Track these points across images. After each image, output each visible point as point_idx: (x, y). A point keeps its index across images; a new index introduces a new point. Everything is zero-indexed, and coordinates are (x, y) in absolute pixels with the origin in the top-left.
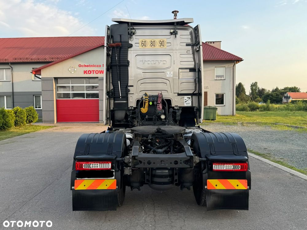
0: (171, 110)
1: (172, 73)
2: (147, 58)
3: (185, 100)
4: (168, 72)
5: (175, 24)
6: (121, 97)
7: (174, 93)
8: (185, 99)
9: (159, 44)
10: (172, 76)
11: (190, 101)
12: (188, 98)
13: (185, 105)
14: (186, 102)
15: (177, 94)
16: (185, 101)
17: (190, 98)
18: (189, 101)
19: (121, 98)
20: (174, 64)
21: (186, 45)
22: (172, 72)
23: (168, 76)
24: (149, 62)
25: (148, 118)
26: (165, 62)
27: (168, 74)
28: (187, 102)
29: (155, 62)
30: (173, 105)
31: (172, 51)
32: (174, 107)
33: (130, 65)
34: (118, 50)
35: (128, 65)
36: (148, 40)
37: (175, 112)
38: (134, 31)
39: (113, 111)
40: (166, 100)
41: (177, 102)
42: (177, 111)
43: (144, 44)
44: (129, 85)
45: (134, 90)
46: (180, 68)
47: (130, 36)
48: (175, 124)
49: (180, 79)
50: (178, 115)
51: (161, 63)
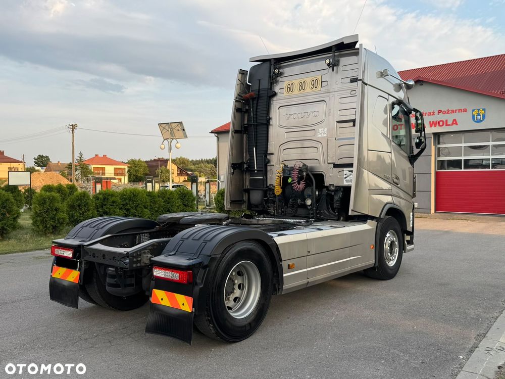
0: (325, 191)
1: (326, 130)
2: (293, 110)
3: (345, 174)
4: (320, 130)
5: (334, 49)
6: (257, 170)
7: (328, 163)
8: (345, 173)
9: (311, 86)
10: (325, 135)
12: (349, 171)
14: (347, 179)
15: (332, 166)
16: (345, 176)
17: (352, 172)
18: (351, 176)
20: (330, 115)
21: (349, 82)
23: (320, 136)
24: (295, 116)
26: (316, 114)
27: (320, 132)
29: (303, 115)
30: (327, 184)
31: (328, 94)
32: (328, 186)
33: (271, 122)
34: (255, 102)
35: (267, 123)
36: (296, 81)
37: (331, 195)
38: (277, 71)
39: (248, 191)
40: (314, 175)
41: (333, 178)
42: (333, 193)
43: (290, 89)
44: (269, 152)
45: (274, 159)
46: (338, 122)
47: (273, 79)
48: (332, 214)
49: (338, 140)
50: (337, 201)
51: (311, 116)
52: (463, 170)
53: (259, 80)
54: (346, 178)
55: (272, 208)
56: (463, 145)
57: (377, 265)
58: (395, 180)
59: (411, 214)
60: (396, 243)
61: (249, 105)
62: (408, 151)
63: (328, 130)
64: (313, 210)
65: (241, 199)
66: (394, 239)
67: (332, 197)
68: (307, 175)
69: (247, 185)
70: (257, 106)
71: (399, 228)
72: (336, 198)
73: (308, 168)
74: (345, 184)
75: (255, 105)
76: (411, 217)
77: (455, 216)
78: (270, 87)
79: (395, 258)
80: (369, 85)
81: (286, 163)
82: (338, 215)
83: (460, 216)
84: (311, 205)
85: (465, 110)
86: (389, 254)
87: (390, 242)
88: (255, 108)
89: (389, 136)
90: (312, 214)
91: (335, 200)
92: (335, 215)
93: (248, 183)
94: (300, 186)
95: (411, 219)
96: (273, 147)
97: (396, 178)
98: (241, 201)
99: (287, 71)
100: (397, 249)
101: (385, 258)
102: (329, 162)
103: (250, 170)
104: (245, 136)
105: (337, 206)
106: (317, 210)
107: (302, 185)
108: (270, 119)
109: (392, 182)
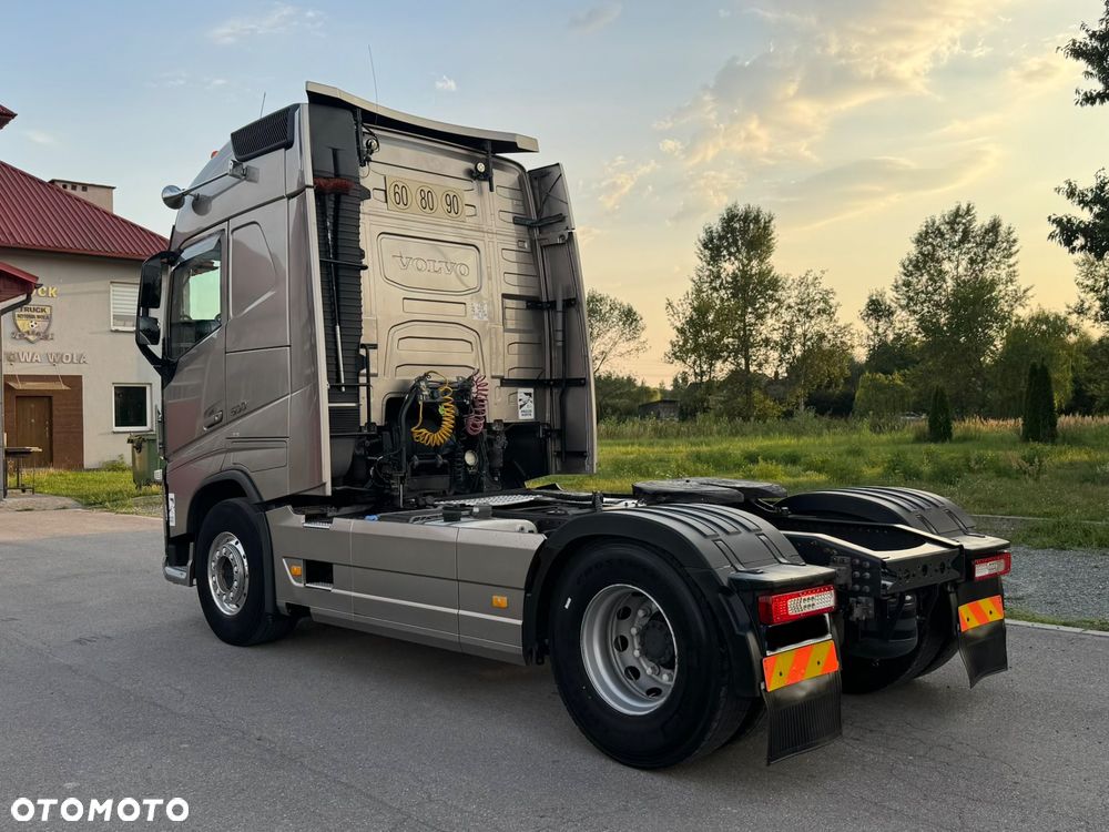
1: (486, 308)
3: (521, 400)
4: (475, 305)
5: (489, 147)
6: (346, 387)
7: (492, 377)
8: (519, 397)
9: (445, 206)
10: (485, 319)
11: (530, 406)
12: (526, 394)
13: (522, 418)
14: (523, 409)
15: (498, 382)
16: (520, 403)
17: (530, 394)
18: (529, 403)
19: (343, 389)
20: (490, 278)
21: (512, 221)
22: (486, 305)
23: (475, 318)
24: (421, 264)
25: (420, 465)
26: (463, 270)
27: (477, 311)
28: (524, 407)
29: (437, 266)
30: (490, 419)
31: (482, 234)
32: (492, 424)
36: (412, 185)
38: (374, 143)
41: (499, 407)
43: (401, 198)
44: (364, 340)
45: (378, 361)
46: (506, 297)
51: (454, 273)
53: (335, 151)
54: (521, 406)
102: (493, 374)
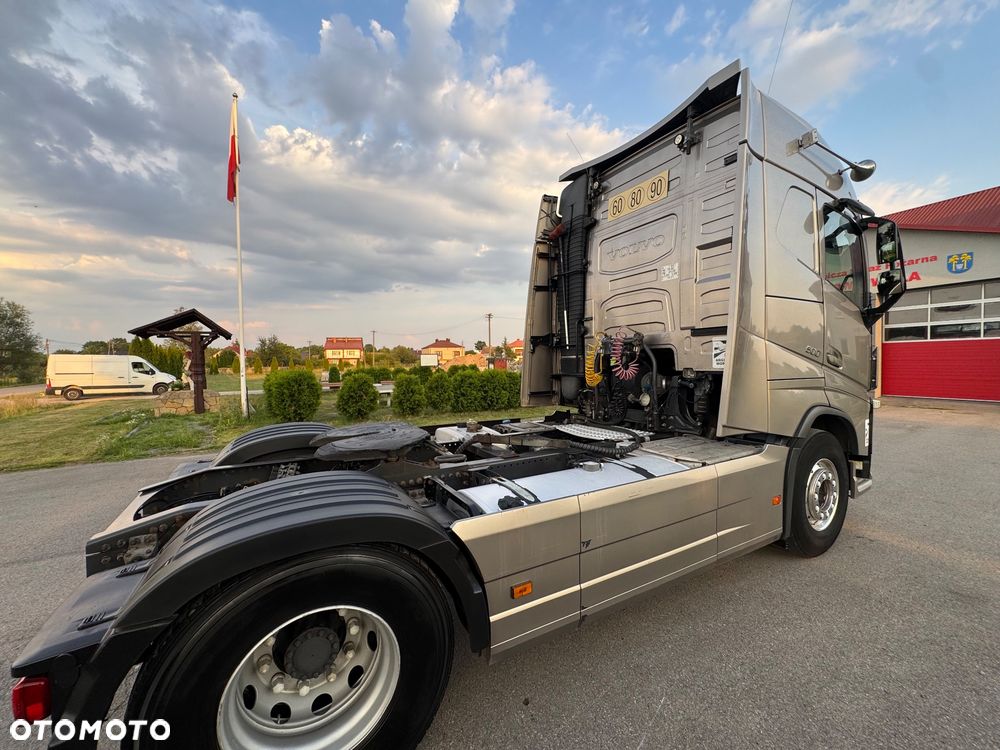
0: (677, 380)
1: (676, 267)
3: (716, 349)
5: (690, 113)
6: (569, 346)
7: (682, 329)
8: (715, 345)
9: (651, 194)
10: (676, 277)
14: (717, 358)
15: (689, 332)
16: (715, 352)
20: (685, 237)
21: (723, 165)
22: (677, 265)
23: (665, 279)
24: (625, 251)
26: (659, 240)
28: (720, 357)
29: (638, 246)
30: (679, 367)
31: (681, 200)
32: (682, 372)
33: (591, 268)
34: (567, 240)
35: (584, 272)
36: (626, 194)
37: (687, 387)
38: (596, 184)
39: (558, 378)
40: (657, 352)
41: (690, 356)
42: (692, 385)
43: (617, 209)
44: (586, 316)
45: (594, 327)
46: (701, 248)
47: (593, 200)
48: (691, 424)
49: (700, 282)
50: (700, 400)
51: (650, 246)
52: (929, 340)
53: (572, 206)
54: (716, 355)
55: (588, 408)
56: (929, 306)
57: (788, 535)
58: (832, 358)
59: (867, 421)
60: (834, 482)
61: (557, 246)
62: (860, 301)
63: (680, 268)
64: (652, 415)
65: (549, 389)
66: (830, 475)
67: (691, 393)
68: (643, 351)
69: (557, 369)
70: (569, 247)
71: (839, 453)
72: (698, 394)
73: (645, 338)
74: (715, 367)
75: (567, 244)
76: (867, 427)
77: (915, 402)
78: (586, 213)
79: (830, 513)
80: (767, 161)
81: (609, 333)
82: (702, 426)
83: (924, 403)
84: (649, 405)
85: (935, 258)
86: (817, 508)
87: (820, 484)
88: (566, 249)
89: (817, 269)
90: (651, 422)
91: (695, 399)
92: (695, 427)
93: (559, 367)
94: (628, 371)
95: (867, 432)
96: (591, 309)
97: (835, 355)
98: (549, 392)
99: (614, 181)
100: (836, 495)
101: (808, 515)
102: (683, 326)
103: (561, 345)
104: (554, 295)
105: (699, 409)
106: (660, 415)
107: (632, 371)
108: (588, 263)
109: (826, 363)
